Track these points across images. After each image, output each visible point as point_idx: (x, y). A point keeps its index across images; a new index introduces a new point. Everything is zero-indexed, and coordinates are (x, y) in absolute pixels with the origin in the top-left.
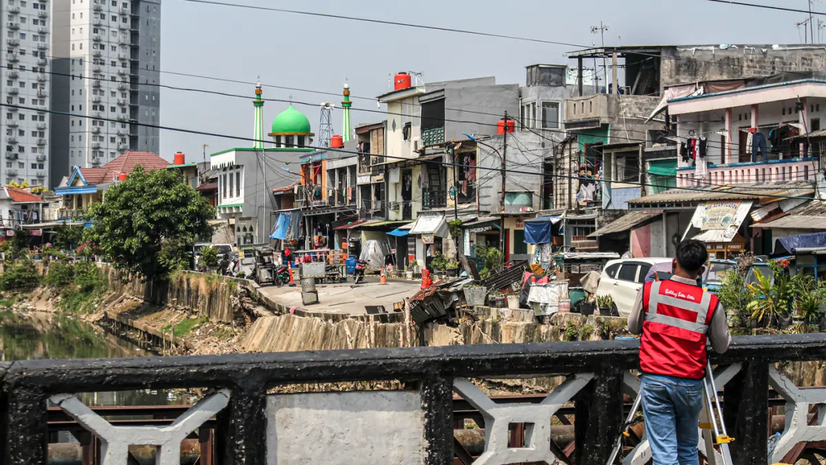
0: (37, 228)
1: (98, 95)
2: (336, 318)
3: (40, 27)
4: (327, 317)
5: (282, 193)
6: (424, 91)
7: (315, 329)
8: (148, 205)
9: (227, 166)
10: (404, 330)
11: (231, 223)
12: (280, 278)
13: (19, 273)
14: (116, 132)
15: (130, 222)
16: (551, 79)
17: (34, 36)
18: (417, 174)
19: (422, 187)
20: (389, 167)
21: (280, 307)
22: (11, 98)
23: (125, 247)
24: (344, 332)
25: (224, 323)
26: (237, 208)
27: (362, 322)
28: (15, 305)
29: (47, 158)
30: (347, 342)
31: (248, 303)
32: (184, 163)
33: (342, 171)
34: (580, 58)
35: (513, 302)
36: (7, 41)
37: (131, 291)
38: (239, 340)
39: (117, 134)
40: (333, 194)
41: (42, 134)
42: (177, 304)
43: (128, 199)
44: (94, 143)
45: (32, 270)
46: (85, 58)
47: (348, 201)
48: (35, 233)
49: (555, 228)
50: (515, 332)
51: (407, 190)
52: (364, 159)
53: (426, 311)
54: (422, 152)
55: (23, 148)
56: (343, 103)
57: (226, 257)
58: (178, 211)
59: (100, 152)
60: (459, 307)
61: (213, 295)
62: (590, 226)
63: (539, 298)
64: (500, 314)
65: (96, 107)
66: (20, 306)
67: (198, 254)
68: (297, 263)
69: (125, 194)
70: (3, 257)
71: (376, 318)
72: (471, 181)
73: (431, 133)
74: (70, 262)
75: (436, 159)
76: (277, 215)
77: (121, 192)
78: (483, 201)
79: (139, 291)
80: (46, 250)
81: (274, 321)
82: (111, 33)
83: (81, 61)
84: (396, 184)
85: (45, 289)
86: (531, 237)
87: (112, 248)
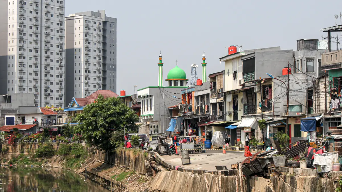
0: (55, 127)
1: (88, 66)
2: (199, 172)
3: (60, 34)
4: (195, 172)
5: (172, 108)
6: (244, 54)
7: (188, 178)
8: (105, 115)
9: (145, 95)
10: (239, 180)
11: (148, 124)
12: (171, 151)
13: (45, 149)
14: (96, 83)
15: (96, 123)
16: (310, 47)
17: (57, 38)
18: (241, 97)
19: (243, 103)
20: (226, 93)
21: (170, 166)
22: (47, 67)
23: (94, 135)
24: (204, 181)
25: (142, 174)
26: (150, 116)
27: (214, 175)
28: (43, 165)
29: (64, 95)
30: (206, 186)
31: (154, 164)
32: (125, 95)
33: (202, 96)
34: (329, 31)
35: (303, 165)
36: (44, 40)
37: (98, 158)
38: (149, 183)
39: (97, 84)
40: (198, 108)
41: (61, 84)
42: (120, 164)
43: (95, 112)
44: (86, 88)
45: (51, 147)
46: (81, 48)
47: (205, 112)
48: (54, 130)
49: (318, 123)
50: (305, 182)
51: (236, 105)
52: (213, 90)
53: (251, 169)
54: (243, 86)
55: (52, 90)
56: (202, 64)
57: (144, 140)
58: (120, 118)
59: (89, 92)
60: (270, 167)
61: (136, 160)
62: (338, 121)
63: (321, 162)
64: (295, 172)
65: (87, 71)
66: (46, 165)
67: (130, 139)
68: (180, 143)
69: (93, 109)
70: (38, 141)
71: (222, 173)
72: (269, 99)
73: (248, 76)
74: (70, 144)
75: (251, 89)
76: (170, 119)
77: (92, 108)
78: (276, 110)
79: (102, 158)
80: (58, 138)
81: (167, 173)
82: (93, 36)
83: (79, 50)
84: (230, 102)
85: (57, 157)
86: (304, 128)
87: (88, 136)
